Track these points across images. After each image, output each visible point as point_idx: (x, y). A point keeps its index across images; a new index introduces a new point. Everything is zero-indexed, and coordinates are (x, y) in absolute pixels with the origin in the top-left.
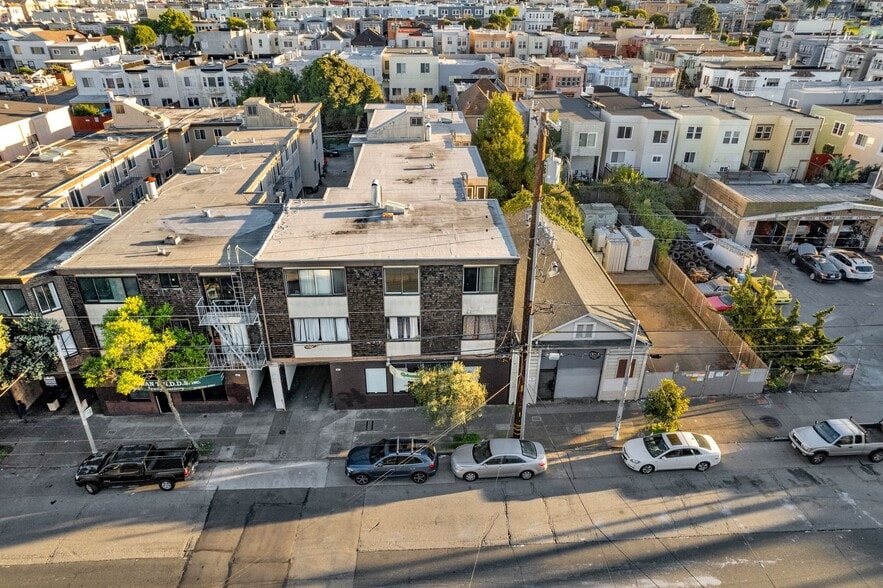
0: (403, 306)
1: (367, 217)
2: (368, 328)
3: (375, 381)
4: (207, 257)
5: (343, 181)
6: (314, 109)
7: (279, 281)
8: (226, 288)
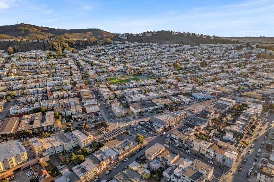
0: (49, 127)
1: (47, 123)
2: (47, 128)
3: (48, 131)
4: (40, 127)
5: (45, 121)
6: (40, 113)
7: (43, 127)
8: (41, 128)
